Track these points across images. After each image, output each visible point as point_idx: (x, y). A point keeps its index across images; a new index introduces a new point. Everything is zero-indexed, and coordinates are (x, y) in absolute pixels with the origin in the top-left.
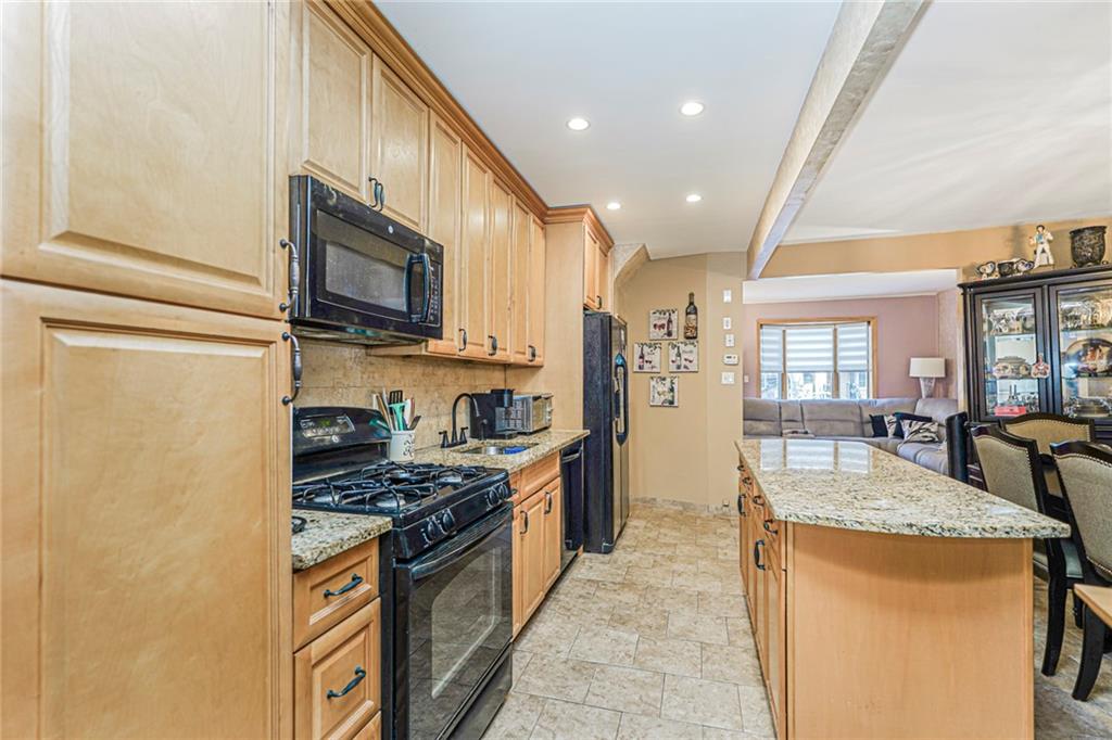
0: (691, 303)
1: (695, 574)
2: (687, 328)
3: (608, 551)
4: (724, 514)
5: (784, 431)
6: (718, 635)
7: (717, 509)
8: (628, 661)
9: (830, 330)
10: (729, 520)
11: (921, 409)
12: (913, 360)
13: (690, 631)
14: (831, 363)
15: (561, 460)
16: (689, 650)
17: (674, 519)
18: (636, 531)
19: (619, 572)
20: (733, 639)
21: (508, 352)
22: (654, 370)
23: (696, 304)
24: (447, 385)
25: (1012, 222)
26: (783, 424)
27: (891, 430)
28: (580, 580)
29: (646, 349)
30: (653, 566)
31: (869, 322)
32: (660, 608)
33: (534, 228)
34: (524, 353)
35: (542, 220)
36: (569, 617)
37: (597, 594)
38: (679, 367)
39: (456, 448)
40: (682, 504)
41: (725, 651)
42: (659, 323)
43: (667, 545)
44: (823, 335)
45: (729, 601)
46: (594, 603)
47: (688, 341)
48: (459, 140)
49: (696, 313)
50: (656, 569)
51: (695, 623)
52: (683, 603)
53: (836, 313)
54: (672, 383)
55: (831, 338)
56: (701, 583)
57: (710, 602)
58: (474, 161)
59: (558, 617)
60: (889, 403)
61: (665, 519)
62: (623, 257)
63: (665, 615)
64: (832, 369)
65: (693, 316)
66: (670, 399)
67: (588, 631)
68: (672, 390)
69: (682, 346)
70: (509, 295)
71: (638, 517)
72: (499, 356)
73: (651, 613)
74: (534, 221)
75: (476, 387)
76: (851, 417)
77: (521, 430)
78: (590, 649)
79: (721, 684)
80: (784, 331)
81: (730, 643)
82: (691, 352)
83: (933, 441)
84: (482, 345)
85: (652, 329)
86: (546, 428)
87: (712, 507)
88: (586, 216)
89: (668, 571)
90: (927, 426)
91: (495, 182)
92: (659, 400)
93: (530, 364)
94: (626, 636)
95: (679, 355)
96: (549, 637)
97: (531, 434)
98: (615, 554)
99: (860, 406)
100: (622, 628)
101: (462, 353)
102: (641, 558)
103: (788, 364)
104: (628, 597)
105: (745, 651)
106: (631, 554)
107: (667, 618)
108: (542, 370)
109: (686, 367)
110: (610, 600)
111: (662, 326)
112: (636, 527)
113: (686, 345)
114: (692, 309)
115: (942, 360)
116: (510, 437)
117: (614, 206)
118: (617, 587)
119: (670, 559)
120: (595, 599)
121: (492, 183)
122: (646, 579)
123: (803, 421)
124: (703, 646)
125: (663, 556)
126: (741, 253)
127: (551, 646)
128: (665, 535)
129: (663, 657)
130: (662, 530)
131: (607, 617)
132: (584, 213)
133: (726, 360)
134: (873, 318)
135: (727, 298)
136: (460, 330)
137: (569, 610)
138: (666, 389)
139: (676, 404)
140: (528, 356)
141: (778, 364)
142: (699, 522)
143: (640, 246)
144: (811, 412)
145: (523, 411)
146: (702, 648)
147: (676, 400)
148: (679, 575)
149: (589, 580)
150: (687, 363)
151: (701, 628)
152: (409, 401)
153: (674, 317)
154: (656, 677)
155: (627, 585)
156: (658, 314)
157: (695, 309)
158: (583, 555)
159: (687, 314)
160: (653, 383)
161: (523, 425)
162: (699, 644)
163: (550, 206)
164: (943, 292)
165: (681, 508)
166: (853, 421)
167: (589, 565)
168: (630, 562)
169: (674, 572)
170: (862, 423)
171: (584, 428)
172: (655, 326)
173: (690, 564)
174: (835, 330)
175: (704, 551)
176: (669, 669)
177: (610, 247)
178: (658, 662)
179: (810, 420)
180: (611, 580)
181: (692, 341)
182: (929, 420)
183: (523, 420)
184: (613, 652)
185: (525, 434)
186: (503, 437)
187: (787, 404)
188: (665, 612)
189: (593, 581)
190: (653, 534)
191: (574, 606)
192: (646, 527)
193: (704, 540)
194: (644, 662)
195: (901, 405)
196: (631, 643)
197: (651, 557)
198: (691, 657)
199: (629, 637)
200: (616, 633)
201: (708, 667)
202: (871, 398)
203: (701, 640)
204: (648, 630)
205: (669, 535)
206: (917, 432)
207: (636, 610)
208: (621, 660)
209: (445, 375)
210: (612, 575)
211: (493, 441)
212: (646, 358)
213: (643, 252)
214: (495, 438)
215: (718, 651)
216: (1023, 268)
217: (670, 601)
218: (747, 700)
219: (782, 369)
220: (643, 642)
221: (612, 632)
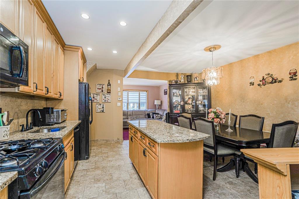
0: (109, 83)
1: (116, 160)
2: (108, 90)
3: (88, 158)
4: (118, 141)
5: (129, 118)
6: (127, 176)
7: (116, 140)
8: (104, 193)
9: (138, 93)
10: (120, 143)
11: (157, 112)
12: (155, 101)
13: (120, 178)
14: (138, 101)
15: (74, 131)
16: (121, 184)
17: (105, 145)
18: (94, 151)
19: (93, 164)
20: (131, 176)
21: (52, 94)
22: (98, 102)
23: (110, 83)
24: (22, 106)
25: (177, 72)
26: (128, 116)
27: (151, 117)
28: (80, 170)
29: (95, 95)
30: (103, 160)
31: (147, 92)
32: (109, 173)
33: (60, 50)
34: (57, 94)
35: (63, 48)
36: (79, 185)
37: (88, 173)
38: (105, 101)
39: (29, 131)
40: (106, 140)
41: (130, 180)
42: (99, 88)
43: (105, 153)
44: (137, 94)
45: (127, 166)
46: (87, 177)
47: (108, 94)
48: (33, 4)
49: (110, 86)
50: (104, 161)
51: (120, 175)
52: (115, 169)
53: (140, 89)
54: (103, 105)
55: (138, 95)
56: (118, 162)
57: (122, 168)
58: (39, 16)
59: (75, 186)
60: (151, 110)
61: (102, 145)
62: (89, 66)
63: (111, 175)
64: (138, 102)
65: (109, 87)
66: (103, 110)
67: (88, 187)
68: (103, 108)
69: (106, 95)
70: (52, 72)
71: (94, 146)
72: (49, 95)
73: (106, 175)
74: (60, 47)
75: (35, 106)
76: (143, 114)
77: (56, 122)
78: (90, 193)
79: (132, 191)
80: (128, 93)
81: (131, 178)
82: (109, 97)
83: (159, 119)
84: (43, 90)
85: (97, 89)
86: (65, 121)
87: (115, 140)
88: (80, 50)
89: (107, 161)
90: (158, 115)
91: (47, 28)
92: (99, 111)
93: (59, 98)
94: (101, 185)
95: (105, 97)
96: (74, 194)
97: (60, 123)
98: (90, 159)
99: (145, 111)
100: (99, 182)
101: (35, 93)
102: (98, 158)
103: (129, 101)
104: (98, 172)
105: (135, 179)
106: (95, 158)
107: (112, 176)
108: (63, 101)
109: (107, 101)
110: (92, 174)
111: (100, 89)
112: (94, 149)
113: (107, 94)
114: (109, 84)
115: (160, 101)
116: (52, 125)
117: (90, 49)
118: (93, 170)
119: (107, 157)
120: (87, 175)
121: (46, 28)
122: (102, 165)
123: (133, 115)
124: (124, 181)
125: (104, 156)
126: (123, 70)
127: (75, 197)
128: (104, 150)
129: (114, 188)
130: (102, 149)
131: (93, 181)
132: (79, 49)
133: (119, 99)
134: (148, 90)
135: (119, 82)
136: (34, 83)
137: (79, 182)
138: (101, 107)
139: (104, 112)
140: (58, 95)
141: (126, 101)
142: (112, 145)
143: (95, 64)
144: (135, 113)
145: (57, 115)
146: (124, 182)
147: (104, 110)
148: (111, 161)
149: (83, 170)
150: (108, 100)
151: (122, 176)
152: (6, 113)
153: (104, 86)
154: (114, 195)
155: (97, 168)
156: (99, 85)
157: (110, 84)
158: (79, 162)
159: (108, 86)
160: (97, 105)
161: (57, 120)
162: (123, 181)
163: (66, 44)
164: (161, 86)
165: (106, 142)
166: (143, 115)
167: (82, 164)
168: (95, 160)
169: (109, 161)
170: (146, 115)
171: (79, 120)
172: (98, 88)
173: (113, 157)
174: (139, 93)
175: (116, 153)
176: (117, 191)
177: (85, 63)
178: (113, 190)
179: (134, 115)
180: (91, 168)
181: (109, 94)
182: (158, 114)
183: (57, 119)
184: (98, 192)
185: (58, 123)
186: (49, 125)
187: (129, 111)
188: (111, 173)
189: (84, 170)
190: (100, 150)
191: (80, 180)
192: (97, 149)
193: (115, 150)
194: (109, 192)
195: (153, 111)
196: (103, 187)
197: (101, 158)
198: (122, 185)
199: (102, 185)
200: (97, 185)
201: (127, 187)
202: (147, 109)
203: (123, 179)
204: (107, 181)
205: (105, 150)
206: (157, 117)
207: (102, 176)
208: (102, 194)
209: (21, 102)
210: (90, 166)
211: (45, 127)
212: (95, 98)
213: (95, 66)
214: (46, 126)
215: (129, 181)
216: (179, 82)
217: (111, 170)
218: (140, 193)
219: (127, 102)
220: (107, 185)
221: (96, 185)
